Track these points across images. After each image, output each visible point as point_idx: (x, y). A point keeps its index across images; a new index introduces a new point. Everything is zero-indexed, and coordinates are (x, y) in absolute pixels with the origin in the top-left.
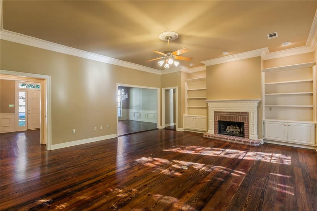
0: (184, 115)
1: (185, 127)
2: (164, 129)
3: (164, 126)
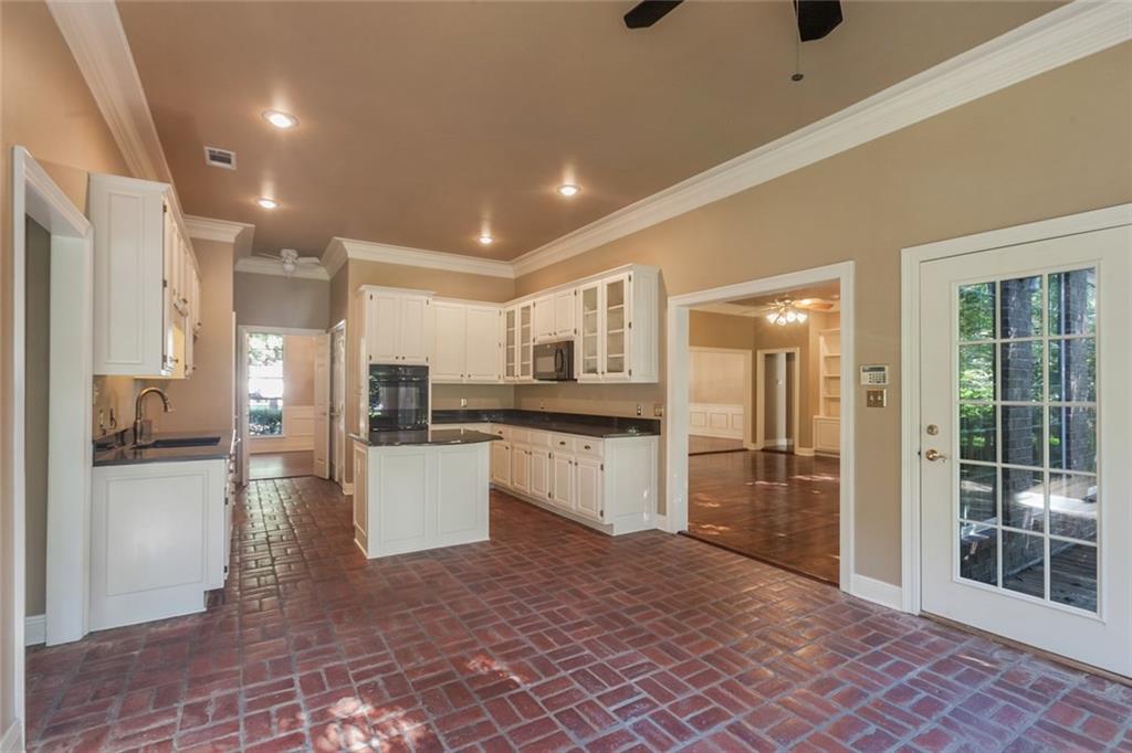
0: (815, 417)
1: (819, 447)
2: (763, 450)
3: (761, 444)
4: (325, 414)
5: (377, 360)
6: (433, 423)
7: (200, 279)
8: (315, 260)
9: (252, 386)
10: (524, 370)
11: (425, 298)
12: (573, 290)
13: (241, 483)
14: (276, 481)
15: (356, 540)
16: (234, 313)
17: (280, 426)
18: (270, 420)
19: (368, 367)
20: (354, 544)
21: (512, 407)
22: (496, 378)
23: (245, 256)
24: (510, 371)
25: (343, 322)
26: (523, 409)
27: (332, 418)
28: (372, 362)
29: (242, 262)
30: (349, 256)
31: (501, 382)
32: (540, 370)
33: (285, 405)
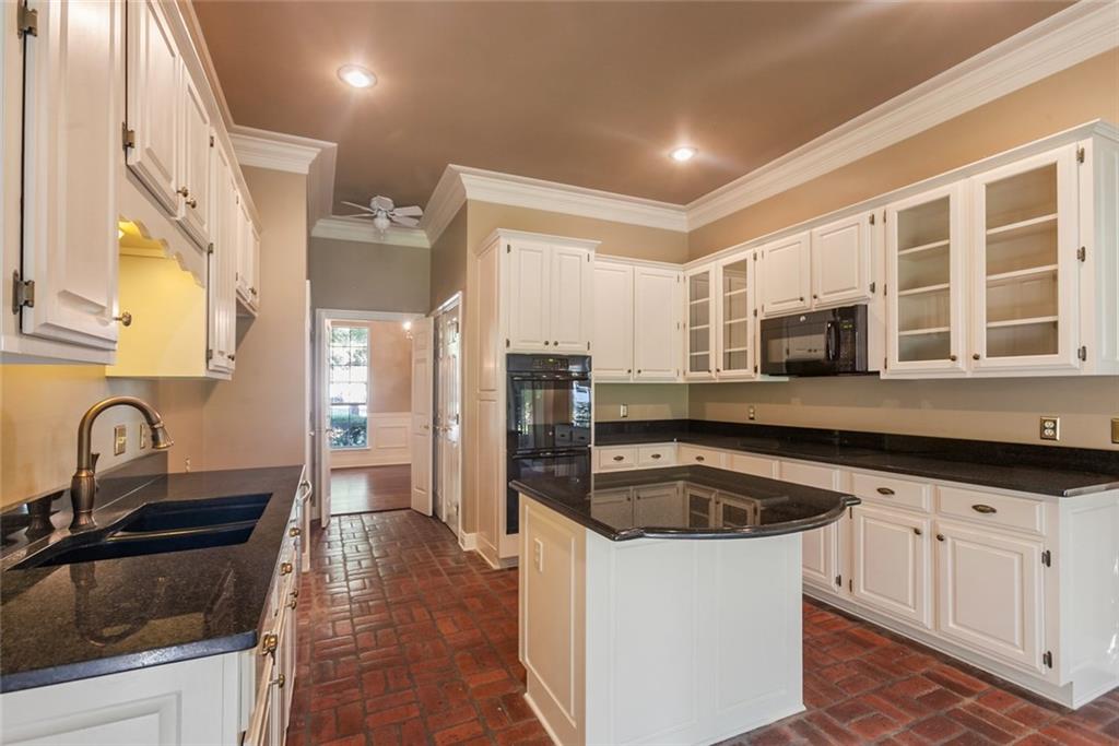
4: (427, 427)
5: (519, 347)
6: (596, 445)
7: (259, 229)
8: (416, 210)
9: (332, 391)
10: (731, 361)
11: (584, 251)
12: (868, 214)
13: (320, 521)
14: (363, 515)
15: (527, 696)
16: (308, 282)
17: (365, 437)
18: (354, 429)
19: (504, 356)
20: (525, 705)
21: (687, 417)
22: (673, 374)
23: (323, 215)
24: (699, 363)
25: (458, 295)
26: (708, 419)
27: (435, 432)
28: (511, 350)
29: (321, 223)
30: (470, 196)
31: (681, 380)
32: (774, 359)
33: (370, 411)
